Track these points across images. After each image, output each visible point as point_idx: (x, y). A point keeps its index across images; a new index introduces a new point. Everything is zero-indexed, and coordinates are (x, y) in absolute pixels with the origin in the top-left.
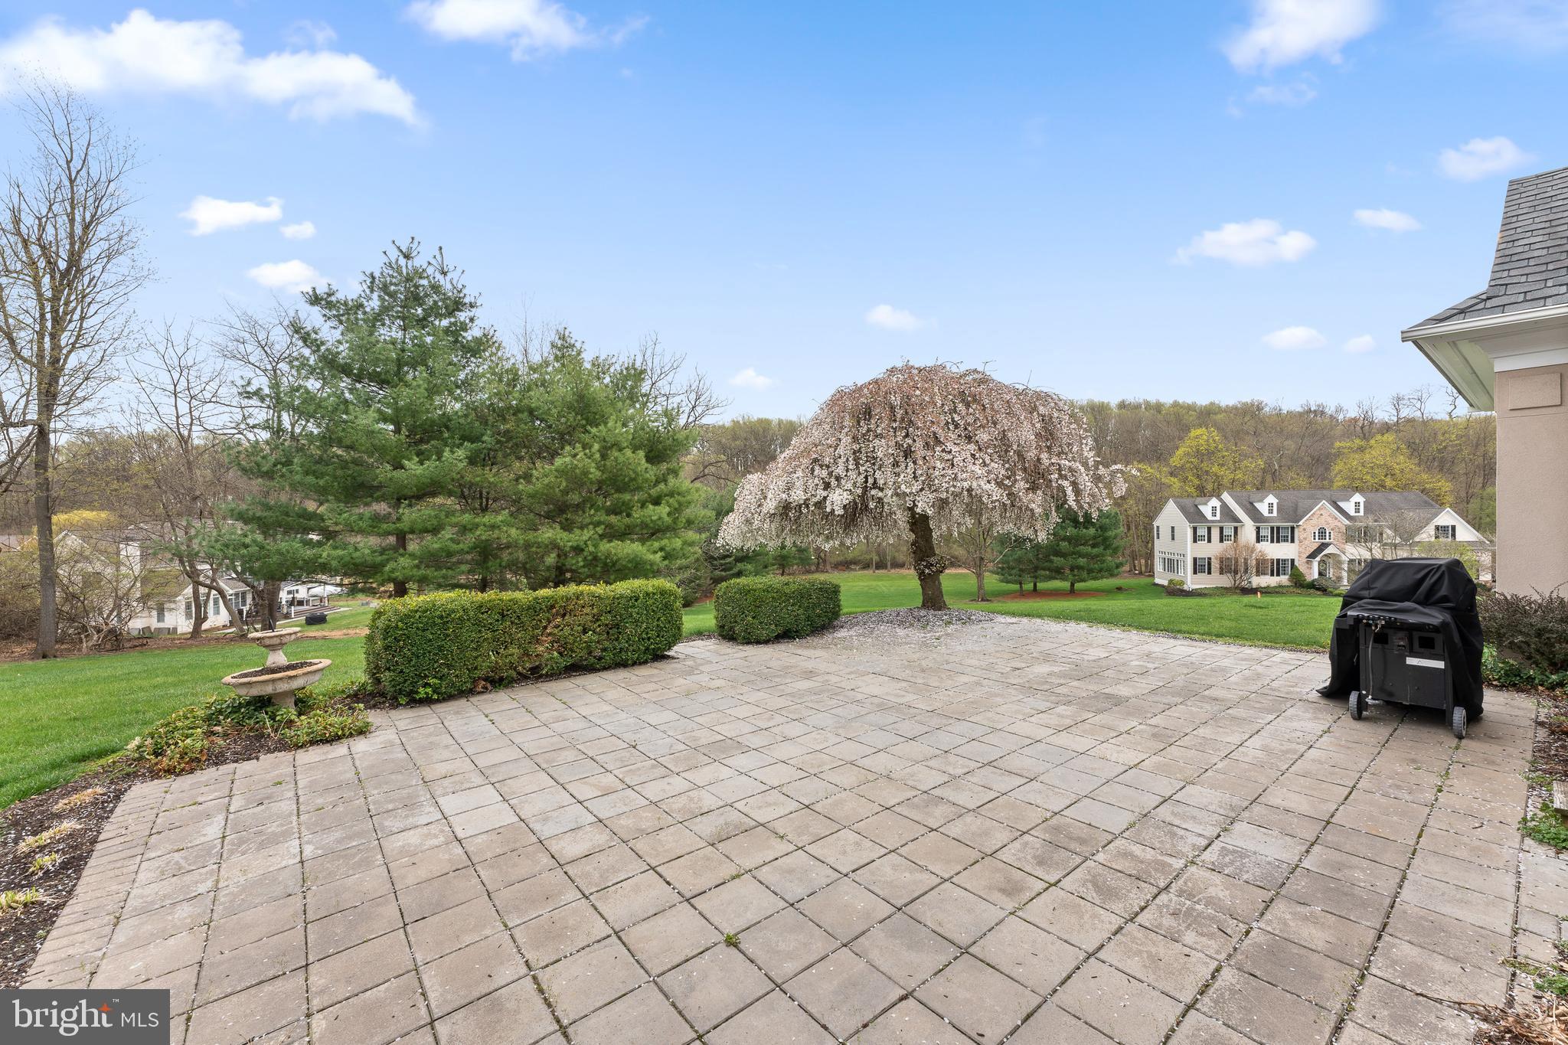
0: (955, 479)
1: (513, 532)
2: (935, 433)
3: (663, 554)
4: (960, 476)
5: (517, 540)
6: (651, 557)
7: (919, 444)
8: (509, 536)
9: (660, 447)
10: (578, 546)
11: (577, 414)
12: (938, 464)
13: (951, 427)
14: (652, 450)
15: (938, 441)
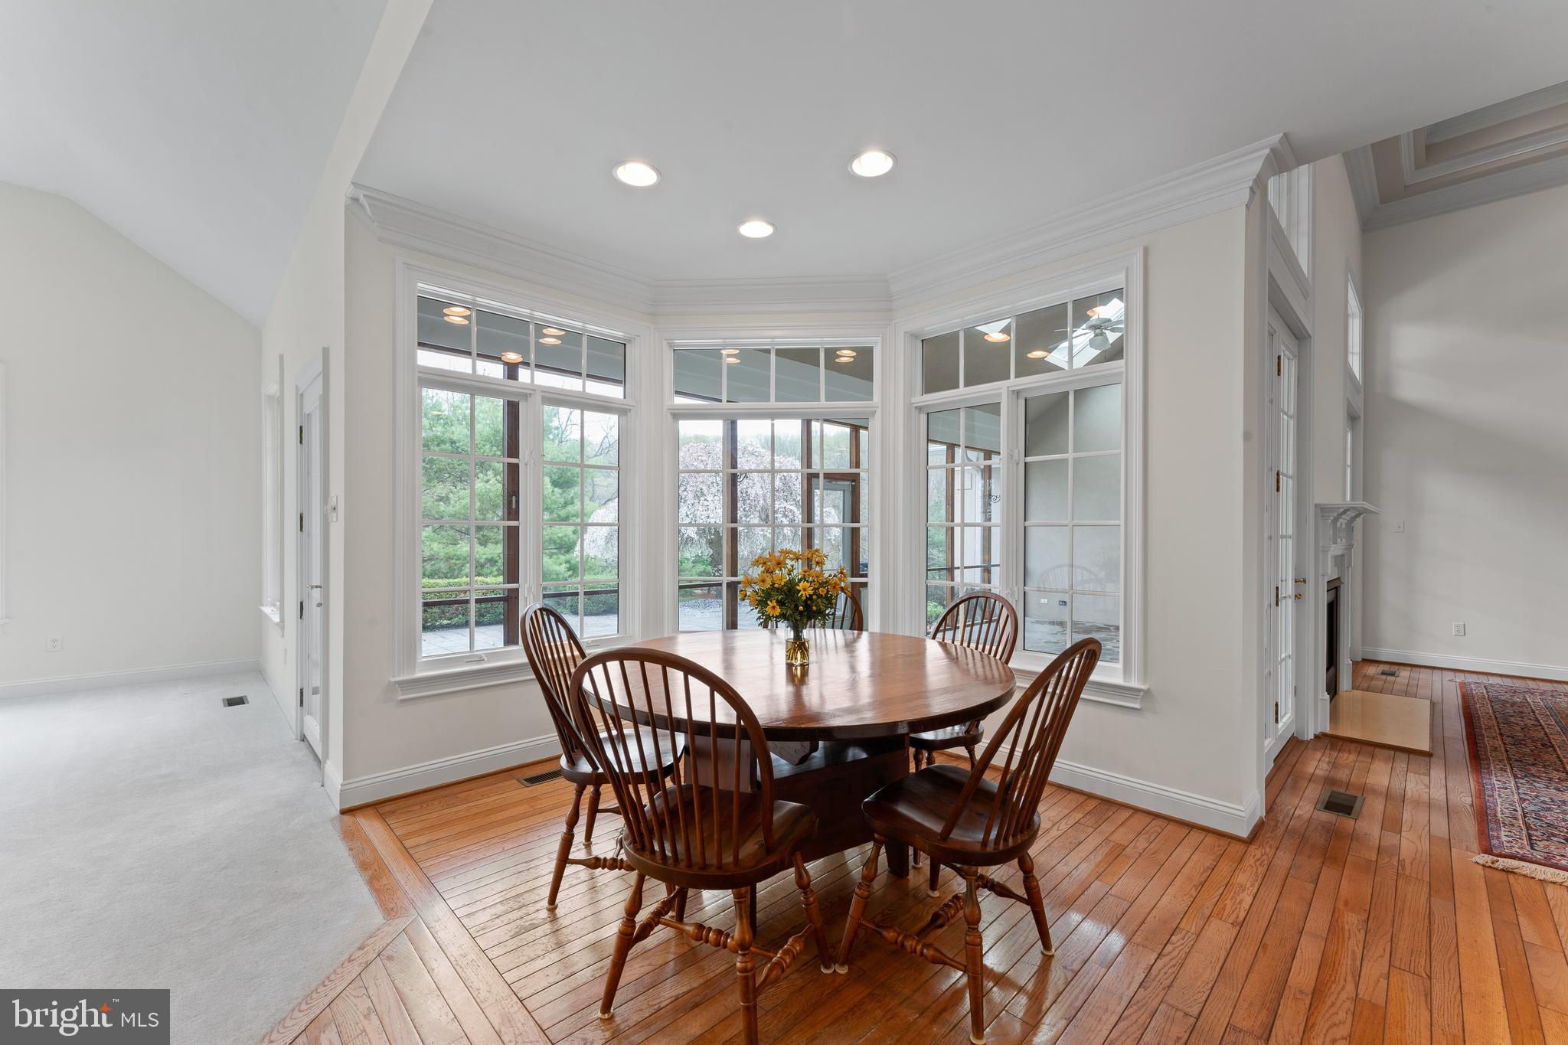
0: (708, 517)
1: (435, 546)
2: (701, 489)
3: (567, 565)
4: (711, 516)
5: (438, 553)
6: (557, 568)
7: (691, 495)
8: (432, 549)
9: (569, 474)
10: (492, 558)
11: (492, 446)
12: (700, 508)
13: (715, 485)
14: (562, 477)
15: (703, 494)
